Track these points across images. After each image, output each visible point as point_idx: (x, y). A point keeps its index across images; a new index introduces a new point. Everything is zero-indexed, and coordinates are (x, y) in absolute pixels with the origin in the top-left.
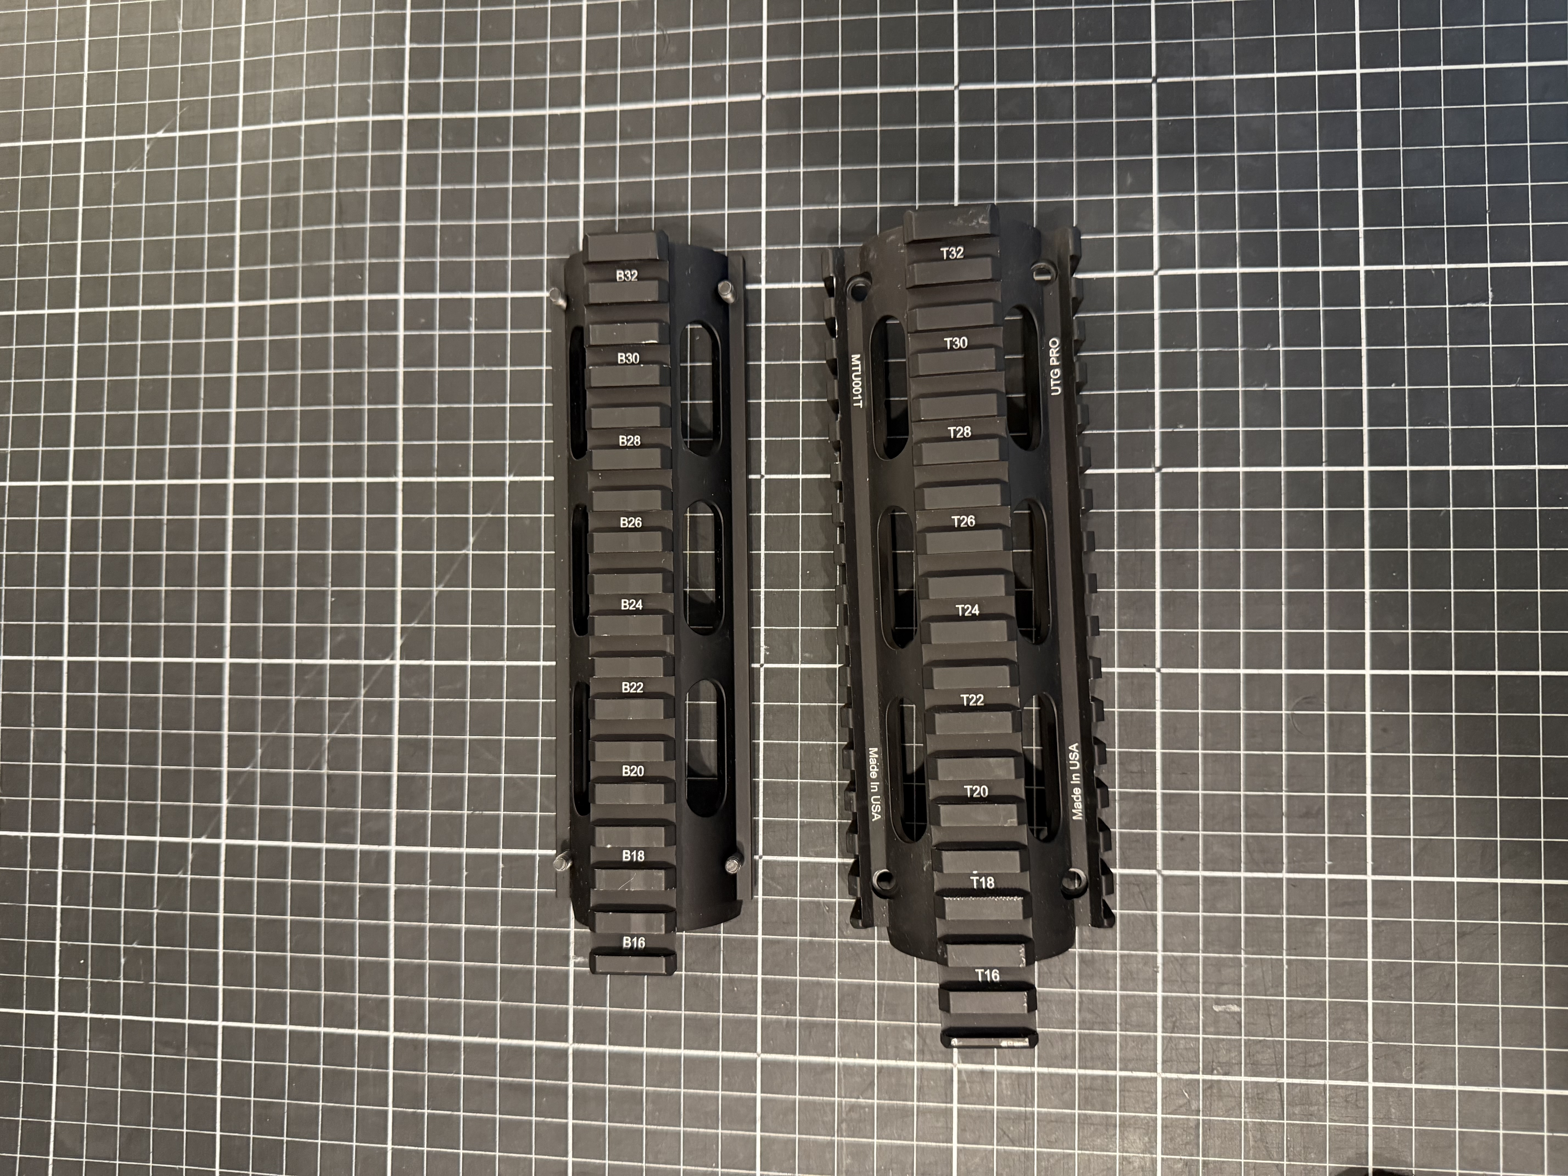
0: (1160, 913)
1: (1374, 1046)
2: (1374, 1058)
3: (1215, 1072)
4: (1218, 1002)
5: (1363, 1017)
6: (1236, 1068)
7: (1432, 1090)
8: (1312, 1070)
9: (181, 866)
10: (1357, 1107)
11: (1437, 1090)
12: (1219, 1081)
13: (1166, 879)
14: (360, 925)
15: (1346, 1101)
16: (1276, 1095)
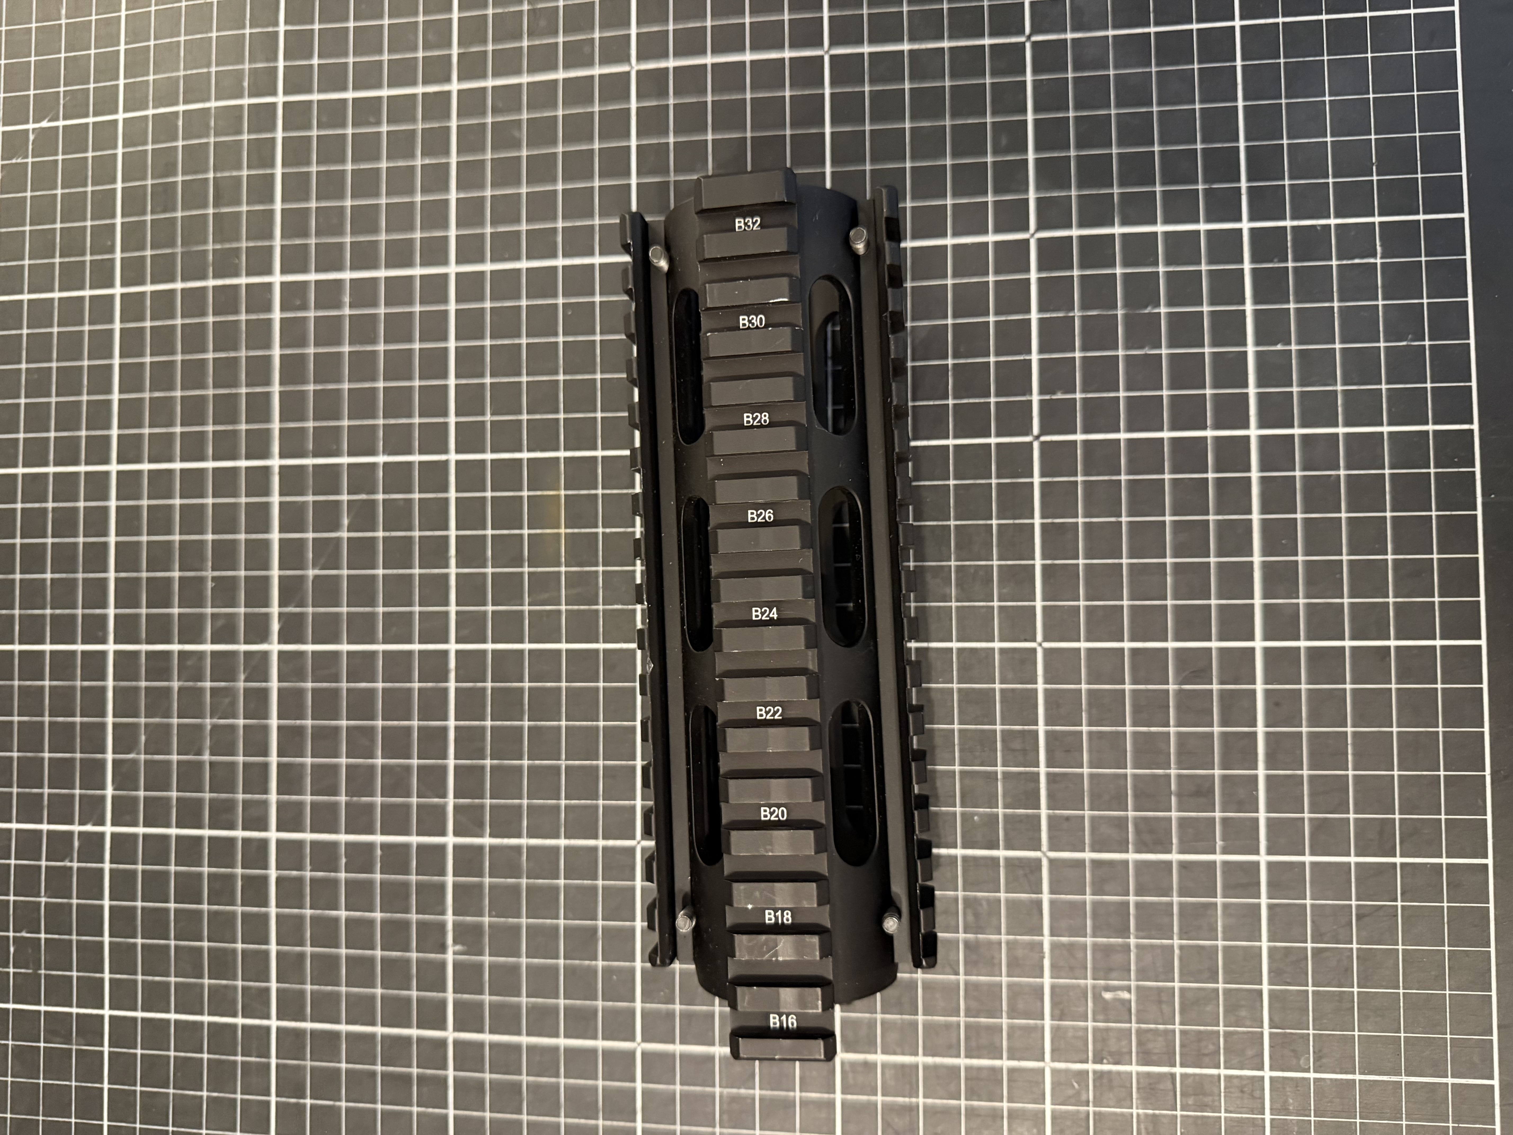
0: (1046, 897)
1: (1271, 1034)
2: (1271, 1047)
3: (1105, 1061)
4: (1107, 989)
5: (1258, 1004)
6: (1127, 1057)
7: (1331, 1079)
8: (1206, 1060)
9: (67, 855)
10: (1253, 1097)
11: (1336, 1080)
12: (1110, 1072)
13: (1051, 861)
14: (243, 914)
15: (1242, 1092)
16: (1169, 1086)
